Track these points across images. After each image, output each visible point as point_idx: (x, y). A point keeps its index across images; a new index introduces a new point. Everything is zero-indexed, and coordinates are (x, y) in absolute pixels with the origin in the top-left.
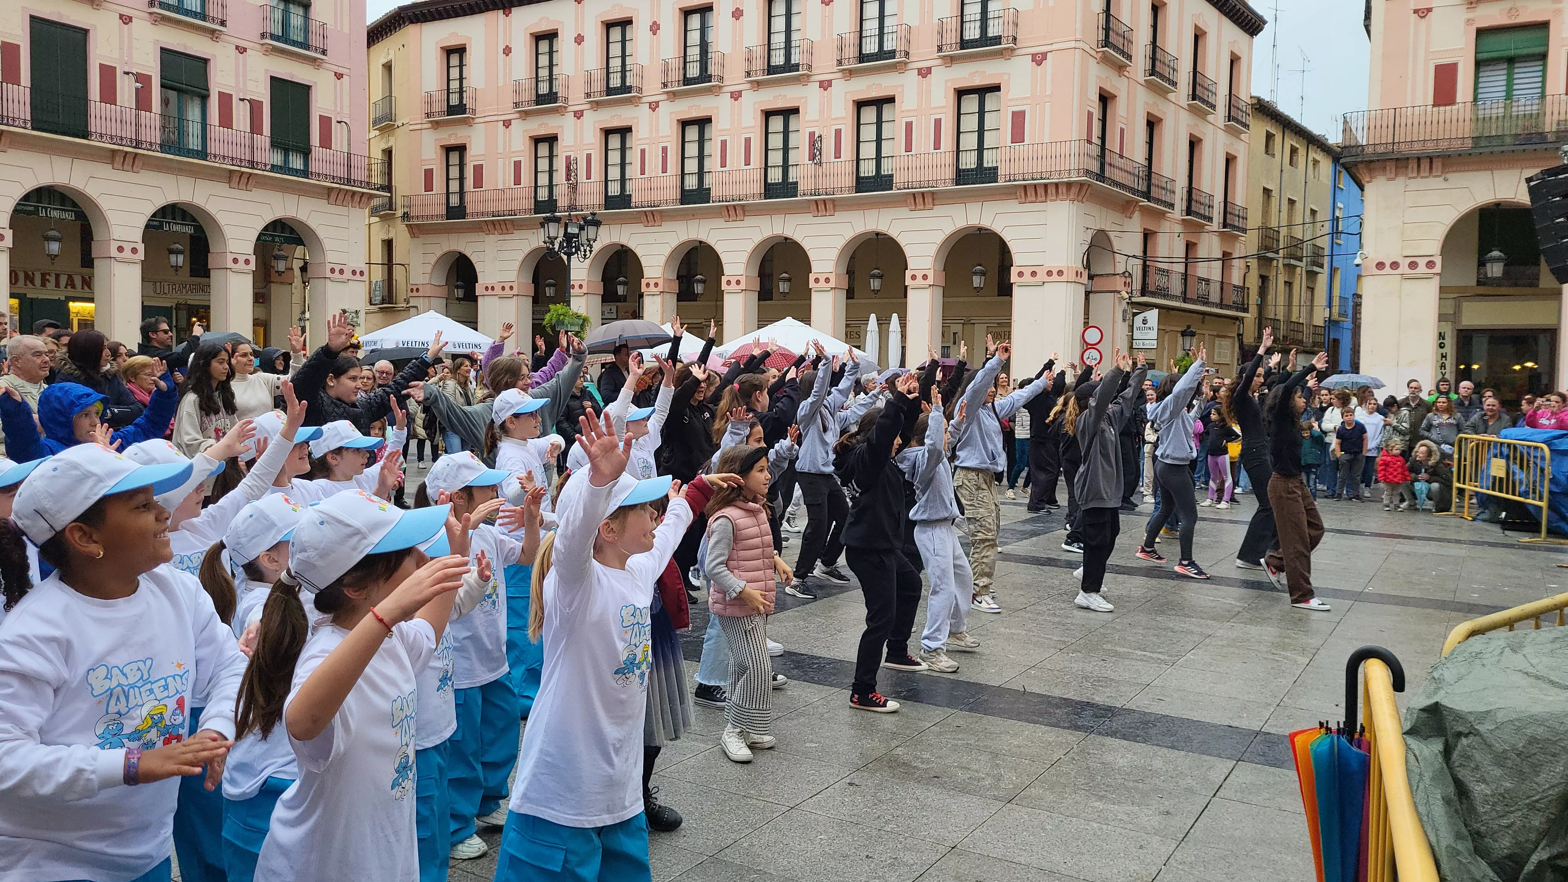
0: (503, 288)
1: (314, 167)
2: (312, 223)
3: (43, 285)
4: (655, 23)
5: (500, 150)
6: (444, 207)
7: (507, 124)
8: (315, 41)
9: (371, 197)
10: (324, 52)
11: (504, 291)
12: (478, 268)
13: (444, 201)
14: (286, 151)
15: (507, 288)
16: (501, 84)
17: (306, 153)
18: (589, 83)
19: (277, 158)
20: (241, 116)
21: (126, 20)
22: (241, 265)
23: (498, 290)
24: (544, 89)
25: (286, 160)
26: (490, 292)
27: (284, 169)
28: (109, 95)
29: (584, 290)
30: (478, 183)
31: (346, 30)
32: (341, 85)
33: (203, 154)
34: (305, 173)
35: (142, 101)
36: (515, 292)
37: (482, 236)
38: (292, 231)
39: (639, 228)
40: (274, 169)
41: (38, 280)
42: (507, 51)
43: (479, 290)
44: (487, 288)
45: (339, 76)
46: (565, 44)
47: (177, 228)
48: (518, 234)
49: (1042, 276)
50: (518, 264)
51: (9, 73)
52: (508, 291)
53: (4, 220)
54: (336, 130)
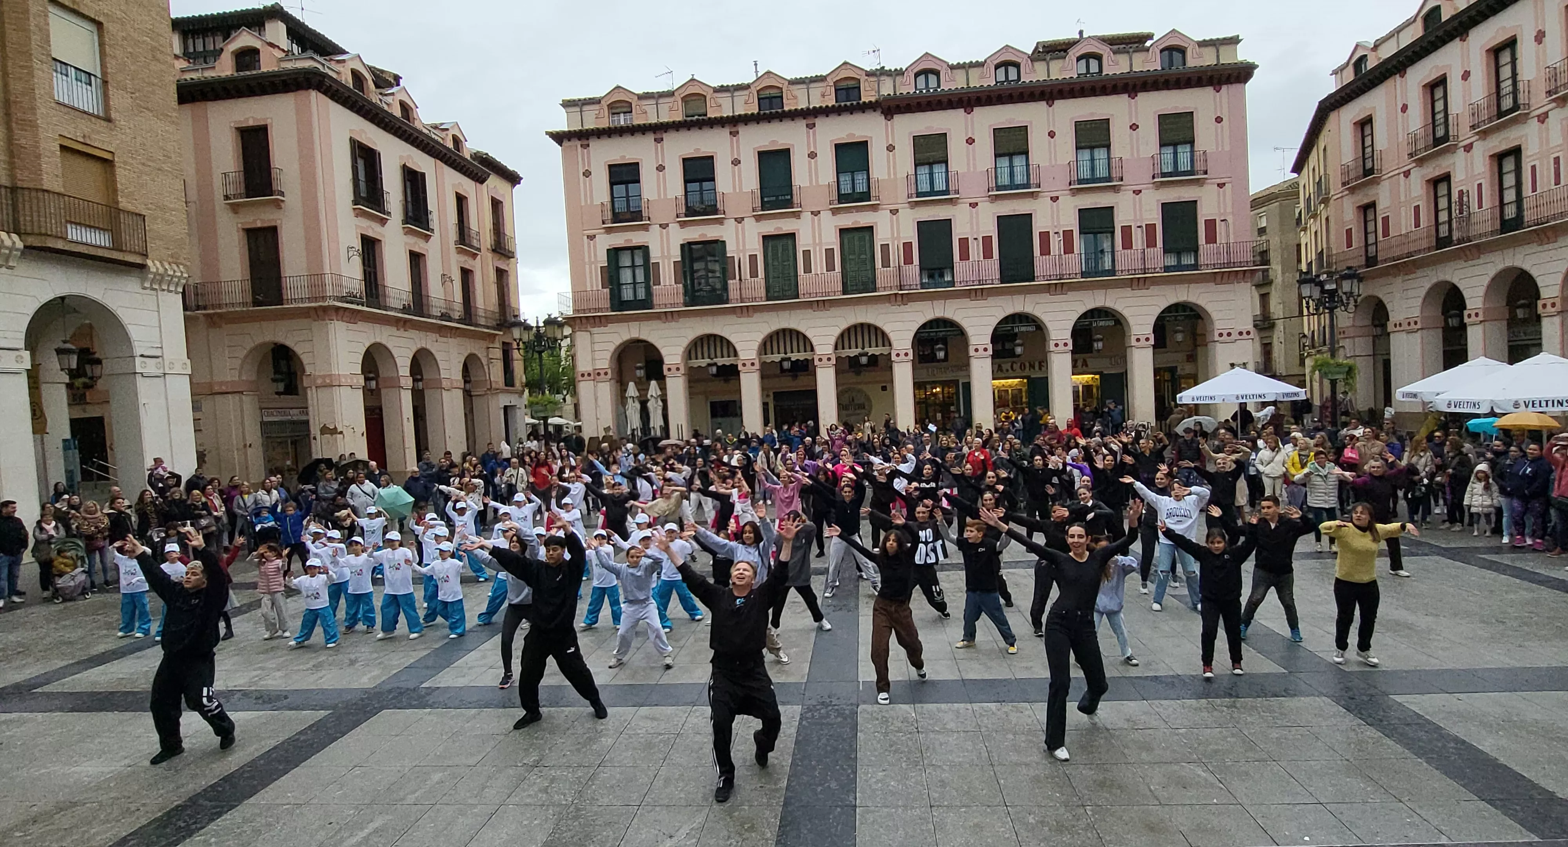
0: (1409, 324)
1: (1202, 260)
2: (1201, 302)
3: (1040, 369)
5: (1403, 199)
6: (1364, 258)
7: (1407, 174)
8: (1199, 166)
9: (1253, 272)
10: (1206, 173)
11: (1410, 328)
12: (1389, 307)
13: (1363, 253)
14: (1179, 254)
15: (1412, 324)
16: (1400, 140)
17: (1196, 250)
19: (1171, 261)
20: (1138, 239)
21: (1055, 199)
22: (1143, 342)
23: (1405, 326)
24: (1440, 132)
25: (1179, 261)
26: (1398, 328)
27: (1179, 267)
28: (1046, 250)
29: (1481, 318)
30: (1386, 233)
31: (1227, 148)
32: (1224, 192)
33: (1112, 272)
34: (1196, 266)
35: (1068, 248)
36: (1419, 326)
37: (1390, 279)
38: (1192, 310)
39: (1535, 247)
40: (1167, 269)
41: (1037, 368)
42: (1404, 108)
43: (1390, 327)
44: (1395, 325)
45: (1221, 185)
47: (1102, 324)
48: (1419, 273)
50: (1420, 300)
51: (988, 254)
52: (1413, 326)
53: (988, 340)
54: (1220, 228)
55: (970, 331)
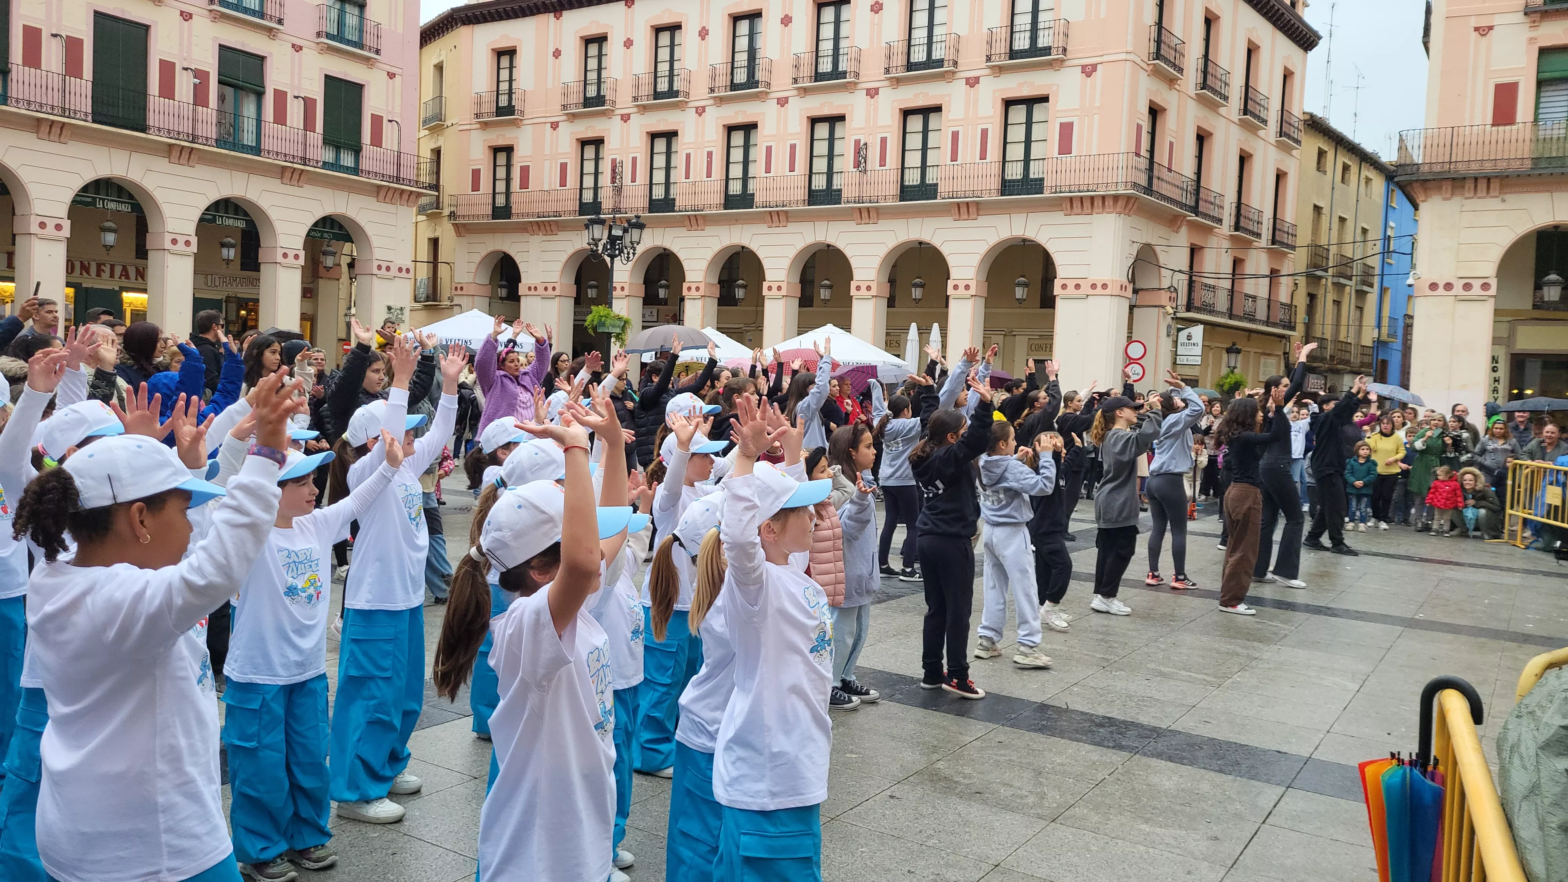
0: (546, 289)
1: (365, 164)
2: (361, 220)
3: (98, 275)
4: (704, 28)
5: (547, 152)
6: (490, 207)
7: (555, 126)
8: (369, 40)
9: (419, 195)
10: (378, 52)
11: (546, 291)
12: (522, 268)
13: (491, 201)
14: (338, 148)
15: (550, 289)
16: (550, 86)
17: (357, 151)
18: (637, 87)
19: (329, 156)
20: (295, 113)
21: (186, 16)
22: (291, 260)
23: (540, 290)
24: (592, 92)
25: (337, 158)
26: (533, 292)
27: (335, 166)
28: (168, 90)
29: (626, 292)
30: (524, 184)
31: (400, 30)
32: (393, 84)
33: (257, 150)
34: (356, 170)
35: (200, 97)
36: (557, 292)
37: (526, 236)
38: (341, 227)
39: (682, 232)
40: (326, 166)
41: (93, 270)
42: (557, 54)
43: (522, 289)
44: (530, 288)
45: (391, 76)
46: (614, 48)
47: (230, 222)
48: (562, 235)
49: (1085, 289)
50: (561, 265)
51: (73, 67)
52: (550, 291)
53: (62, 211)
54: (387, 129)
55: (34, 190)
